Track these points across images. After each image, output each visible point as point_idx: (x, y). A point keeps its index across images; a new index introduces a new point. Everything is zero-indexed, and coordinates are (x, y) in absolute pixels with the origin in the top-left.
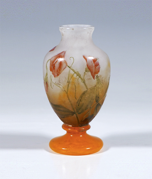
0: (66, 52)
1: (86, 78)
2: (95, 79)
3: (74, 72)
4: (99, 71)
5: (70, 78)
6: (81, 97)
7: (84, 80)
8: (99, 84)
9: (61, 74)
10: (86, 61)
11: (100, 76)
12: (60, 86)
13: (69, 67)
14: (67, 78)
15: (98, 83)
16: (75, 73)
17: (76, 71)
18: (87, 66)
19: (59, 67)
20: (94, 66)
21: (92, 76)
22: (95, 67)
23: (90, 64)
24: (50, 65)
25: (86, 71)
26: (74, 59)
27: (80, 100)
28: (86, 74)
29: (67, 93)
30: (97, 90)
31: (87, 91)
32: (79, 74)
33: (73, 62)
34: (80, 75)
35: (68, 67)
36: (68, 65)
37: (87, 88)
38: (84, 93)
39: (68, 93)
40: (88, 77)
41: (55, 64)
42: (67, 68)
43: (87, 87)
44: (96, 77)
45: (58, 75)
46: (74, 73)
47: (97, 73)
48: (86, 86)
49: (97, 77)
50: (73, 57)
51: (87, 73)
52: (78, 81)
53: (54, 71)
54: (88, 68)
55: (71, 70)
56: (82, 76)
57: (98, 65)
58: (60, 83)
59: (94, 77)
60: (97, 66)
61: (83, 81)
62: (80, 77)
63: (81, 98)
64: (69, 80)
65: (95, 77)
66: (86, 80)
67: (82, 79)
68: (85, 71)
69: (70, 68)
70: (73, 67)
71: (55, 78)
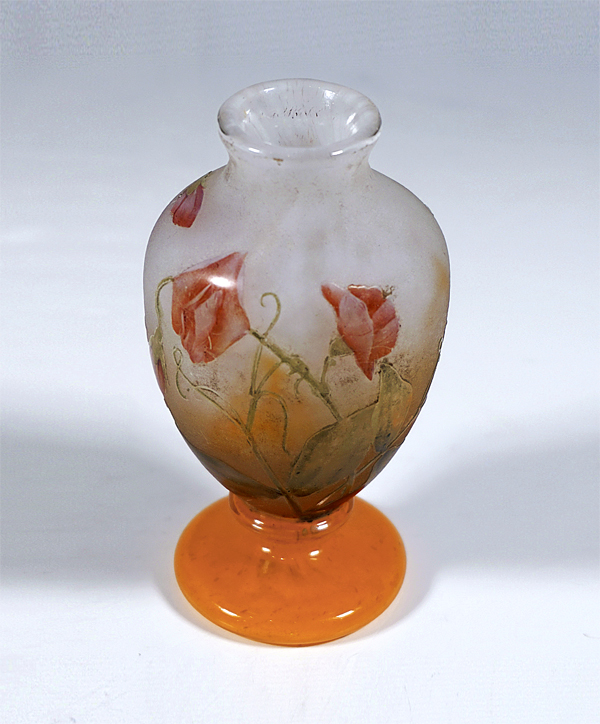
0: (245, 261)
1: (333, 377)
2: (376, 377)
3: (280, 356)
4: (392, 344)
5: (261, 376)
6: (311, 447)
7: (326, 387)
8: (393, 390)
9: (220, 357)
10: (337, 310)
11: (396, 362)
12: (218, 400)
13: (255, 334)
14: (248, 377)
15: (388, 388)
16: (284, 360)
17: (288, 353)
18: (337, 332)
19: (214, 328)
20: (372, 328)
21: (359, 369)
22: (376, 333)
23: (354, 324)
24: (173, 306)
25: (334, 352)
26: (279, 305)
27: (307, 458)
28: (334, 363)
29: (247, 430)
30: (381, 414)
31: (335, 424)
32: (302, 364)
33: (277, 316)
34: (304, 371)
35: (253, 337)
36: (252, 327)
37: (337, 417)
38: (324, 434)
39: (253, 429)
40: (344, 375)
41: (195, 312)
42: (249, 339)
43: (335, 410)
44: (377, 368)
45: (208, 358)
46: (280, 360)
47: (386, 354)
48: (333, 407)
49: (382, 367)
50: (275, 296)
51: (337, 358)
52: (299, 390)
53: (190, 337)
54: (344, 339)
55: (265, 348)
56: (316, 372)
57: (390, 320)
58: (218, 389)
59: (368, 372)
60: (384, 325)
61: (318, 393)
62: (306, 375)
63: (308, 452)
64: (257, 386)
65: (372, 369)
66: (331, 385)
67: (313, 383)
68: (329, 355)
69: (260, 338)
70: (273, 338)
71: (196, 365)
